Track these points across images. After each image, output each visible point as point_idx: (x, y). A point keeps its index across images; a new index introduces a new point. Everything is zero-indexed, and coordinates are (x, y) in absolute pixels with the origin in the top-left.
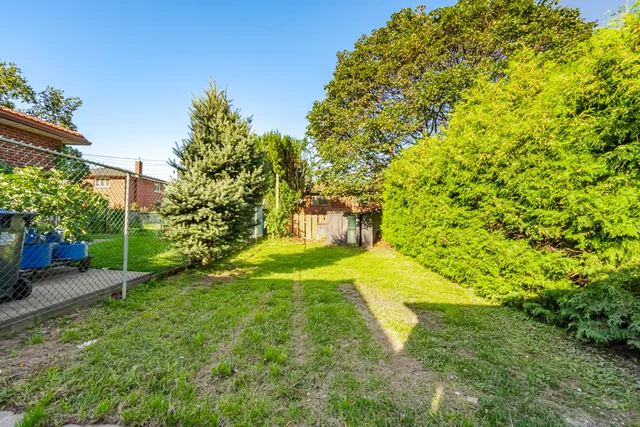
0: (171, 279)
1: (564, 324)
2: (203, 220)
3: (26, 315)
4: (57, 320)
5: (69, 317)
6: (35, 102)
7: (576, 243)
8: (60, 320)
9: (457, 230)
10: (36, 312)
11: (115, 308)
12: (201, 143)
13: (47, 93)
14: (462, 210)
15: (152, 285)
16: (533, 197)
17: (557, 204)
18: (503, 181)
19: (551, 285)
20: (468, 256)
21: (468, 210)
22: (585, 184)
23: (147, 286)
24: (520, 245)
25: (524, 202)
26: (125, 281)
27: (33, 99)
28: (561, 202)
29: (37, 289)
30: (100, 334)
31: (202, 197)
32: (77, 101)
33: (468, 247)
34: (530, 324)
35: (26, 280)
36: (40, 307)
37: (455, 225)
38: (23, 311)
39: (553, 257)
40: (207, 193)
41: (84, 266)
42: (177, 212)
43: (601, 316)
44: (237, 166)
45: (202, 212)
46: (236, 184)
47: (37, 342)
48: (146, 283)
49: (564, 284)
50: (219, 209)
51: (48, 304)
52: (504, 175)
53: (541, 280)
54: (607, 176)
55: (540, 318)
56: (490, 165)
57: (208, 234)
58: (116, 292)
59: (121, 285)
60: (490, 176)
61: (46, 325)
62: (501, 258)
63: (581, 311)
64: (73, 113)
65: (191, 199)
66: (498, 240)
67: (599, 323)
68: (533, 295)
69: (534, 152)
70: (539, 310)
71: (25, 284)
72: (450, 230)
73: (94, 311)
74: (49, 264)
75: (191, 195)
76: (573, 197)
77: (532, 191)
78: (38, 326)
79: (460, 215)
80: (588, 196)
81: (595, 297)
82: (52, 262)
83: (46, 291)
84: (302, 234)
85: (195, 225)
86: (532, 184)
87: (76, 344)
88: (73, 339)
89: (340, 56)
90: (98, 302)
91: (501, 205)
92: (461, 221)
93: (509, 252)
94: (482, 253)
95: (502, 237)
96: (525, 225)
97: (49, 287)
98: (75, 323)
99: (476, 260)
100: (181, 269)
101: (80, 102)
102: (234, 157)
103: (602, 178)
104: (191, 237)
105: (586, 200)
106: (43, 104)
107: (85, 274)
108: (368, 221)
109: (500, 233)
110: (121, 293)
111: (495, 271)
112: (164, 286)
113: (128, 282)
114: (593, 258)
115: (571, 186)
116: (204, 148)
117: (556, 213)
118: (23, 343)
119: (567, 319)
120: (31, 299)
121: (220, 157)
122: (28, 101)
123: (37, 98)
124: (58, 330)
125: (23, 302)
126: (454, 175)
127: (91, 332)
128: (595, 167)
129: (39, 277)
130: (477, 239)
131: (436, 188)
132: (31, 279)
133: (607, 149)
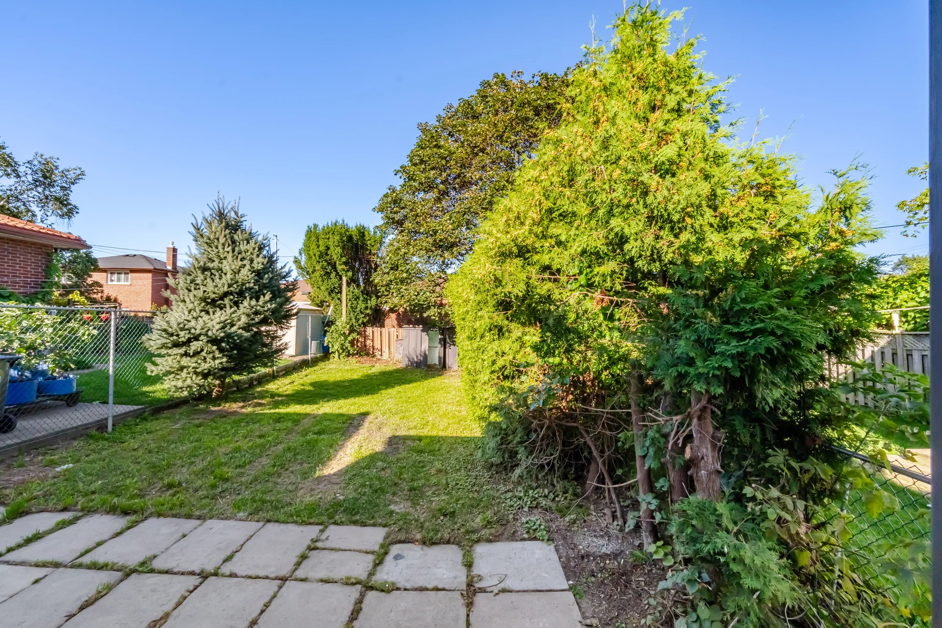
0: (166, 413)
2: (197, 353)
3: (12, 445)
4: (40, 450)
5: (53, 447)
6: (18, 176)
8: (42, 450)
10: (21, 443)
11: (97, 440)
12: (199, 272)
13: (36, 162)
15: (145, 419)
23: (138, 421)
26: (110, 415)
27: (14, 171)
29: (22, 424)
30: (78, 461)
31: (193, 331)
32: (78, 172)
35: (11, 416)
36: (24, 439)
38: (9, 442)
40: (199, 327)
41: (72, 400)
42: (170, 345)
44: (241, 294)
45: (195, 346)
46: (239, 313)
47: (21, 466)
48: (138, 417)
50: (214, 341)
51: (31, 437)
57: (205, 367)
58: (101, 426)
59: (107, 419)
61: (29, 454)
64: (73, 187)
65: (182, 334)
71: (10, 420)
73: (75, 443)
74: (34, 399)
75: (182, 329)
78: (22, 454)
82: (38, 397)
83: (29, 426)
84: (377, 353)
85: (188, 358)
87: (55, 468)
88: (52, 464)
89: (424, 129)
90: (82, 436)
97: (31, 422)
98: (56, 452)
100: (183, 402)
101: (83, 174)
102: (235, 286)
104: (185, 370)
106: (30, 178)
107: (73, 409)
108: (450, 337)
110: (107, 427)
112: (157, 419)
113: (114, 417)
116: (202, 277)
118: (9, 467)
120: (15, 432)
121: (220, 285)
122: (8, 175)
123: (22, 169)
124: (40, 458)
125: (9, 435)
127: (69, 459)
129: (23, 413)
132: (15, 415)
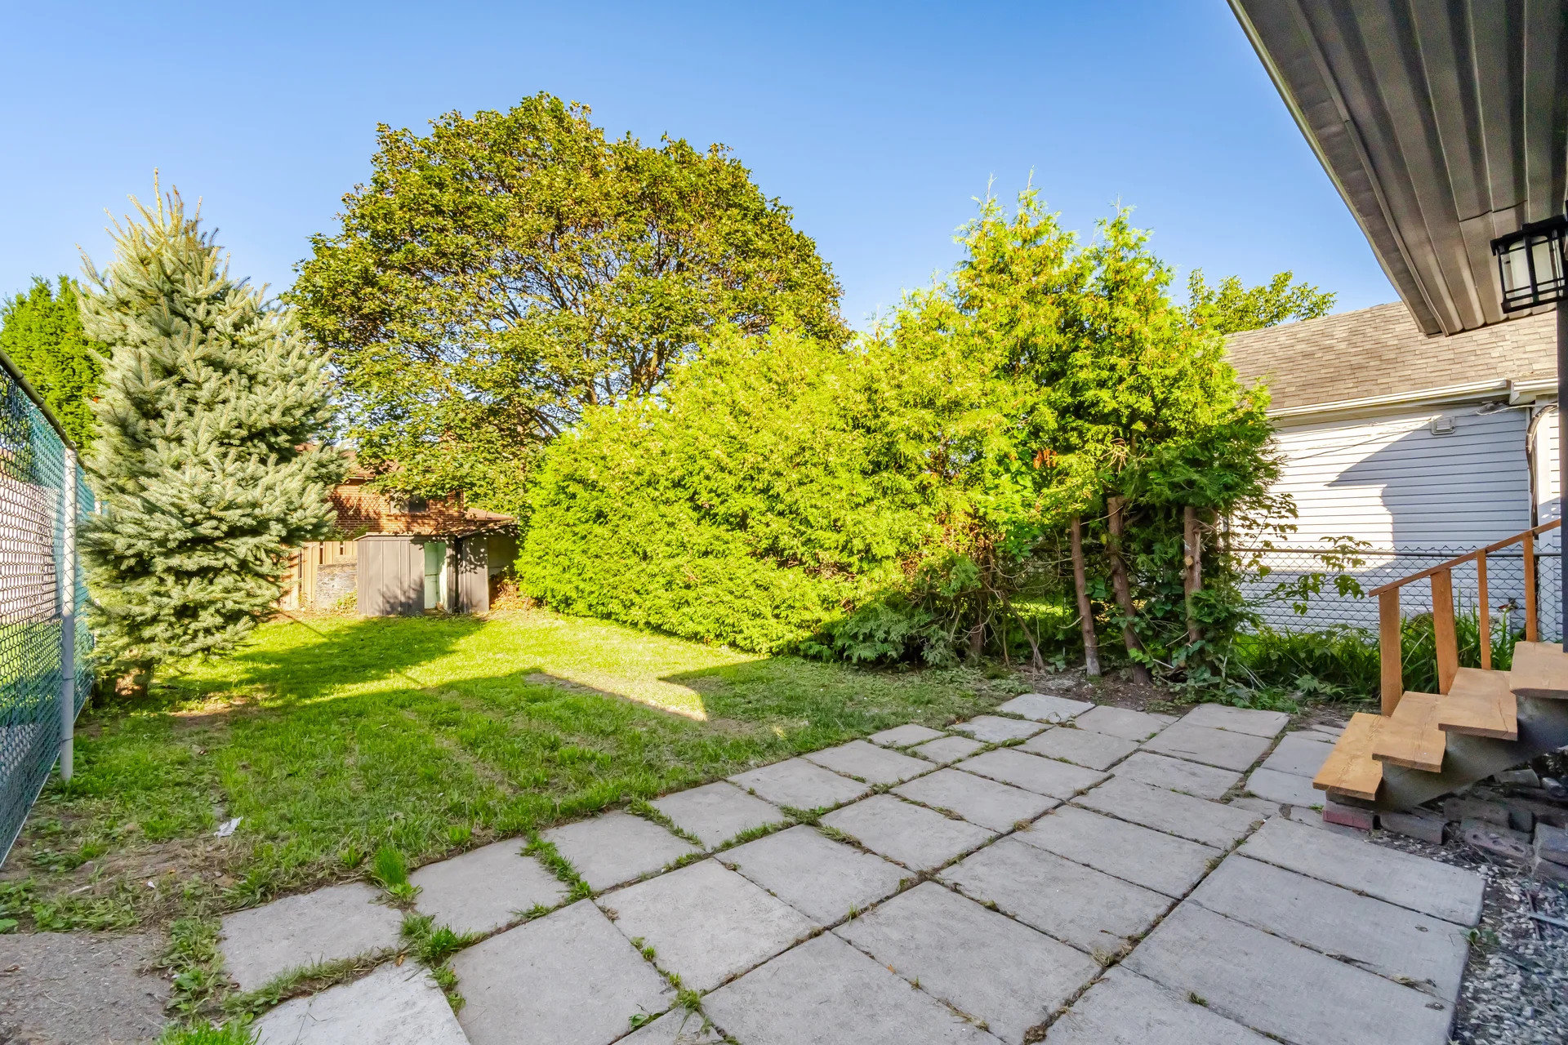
1: (841, 656)
7: (850, 565)
9: (709, 562)
14: (721, 531)
16: (813, 515)
17: (836, 527)
18: (778, 495)
19: (826, 617)
20: (729, 598)
21: (728, 530)
22: (858, 505)
24: (793, 575)
25: (806, 522)
28: (839, 524)
33: (730, 584)
34: (809, 665)
37: (706, 554)
39: (828, 584)
43: (869, 637)
49: (837, 614)
52: (779, 487)
53: (819, 613)
54: (872, 499)
55: (817, 657)
56: (760, 471)
60: (760, 486)
62: (777, 592)
63: (855, 636)
66: (767, 570)
67: (868, 644)
68: (807, 634)
69: (815, 465)
70: (816, 648)
72: (700, 561)
76: (849, 517)
77: (814, 510)
79: (717, 538)
80: (860, 518)
81: (864, 620)
86: (813, 502)
89: (391, 142)
91: (778, 525)
92: (718, 546)
93: (785, 584)
94: (752, 590)
95: (774, 566)
96: (803, 549)
99: (742, 601)
103: (870, 500)
105: (860, 522)
108: (475, 552)
109: (771, 561)
111: (768, 612)
114: (864, 579)
115: (847, 507)
117: (835, 536)
119: (843, 649)
126: (708, 478)
128: (864, 488)
130: (743, 571)
131: (671, 494)
133: (874, 472)
